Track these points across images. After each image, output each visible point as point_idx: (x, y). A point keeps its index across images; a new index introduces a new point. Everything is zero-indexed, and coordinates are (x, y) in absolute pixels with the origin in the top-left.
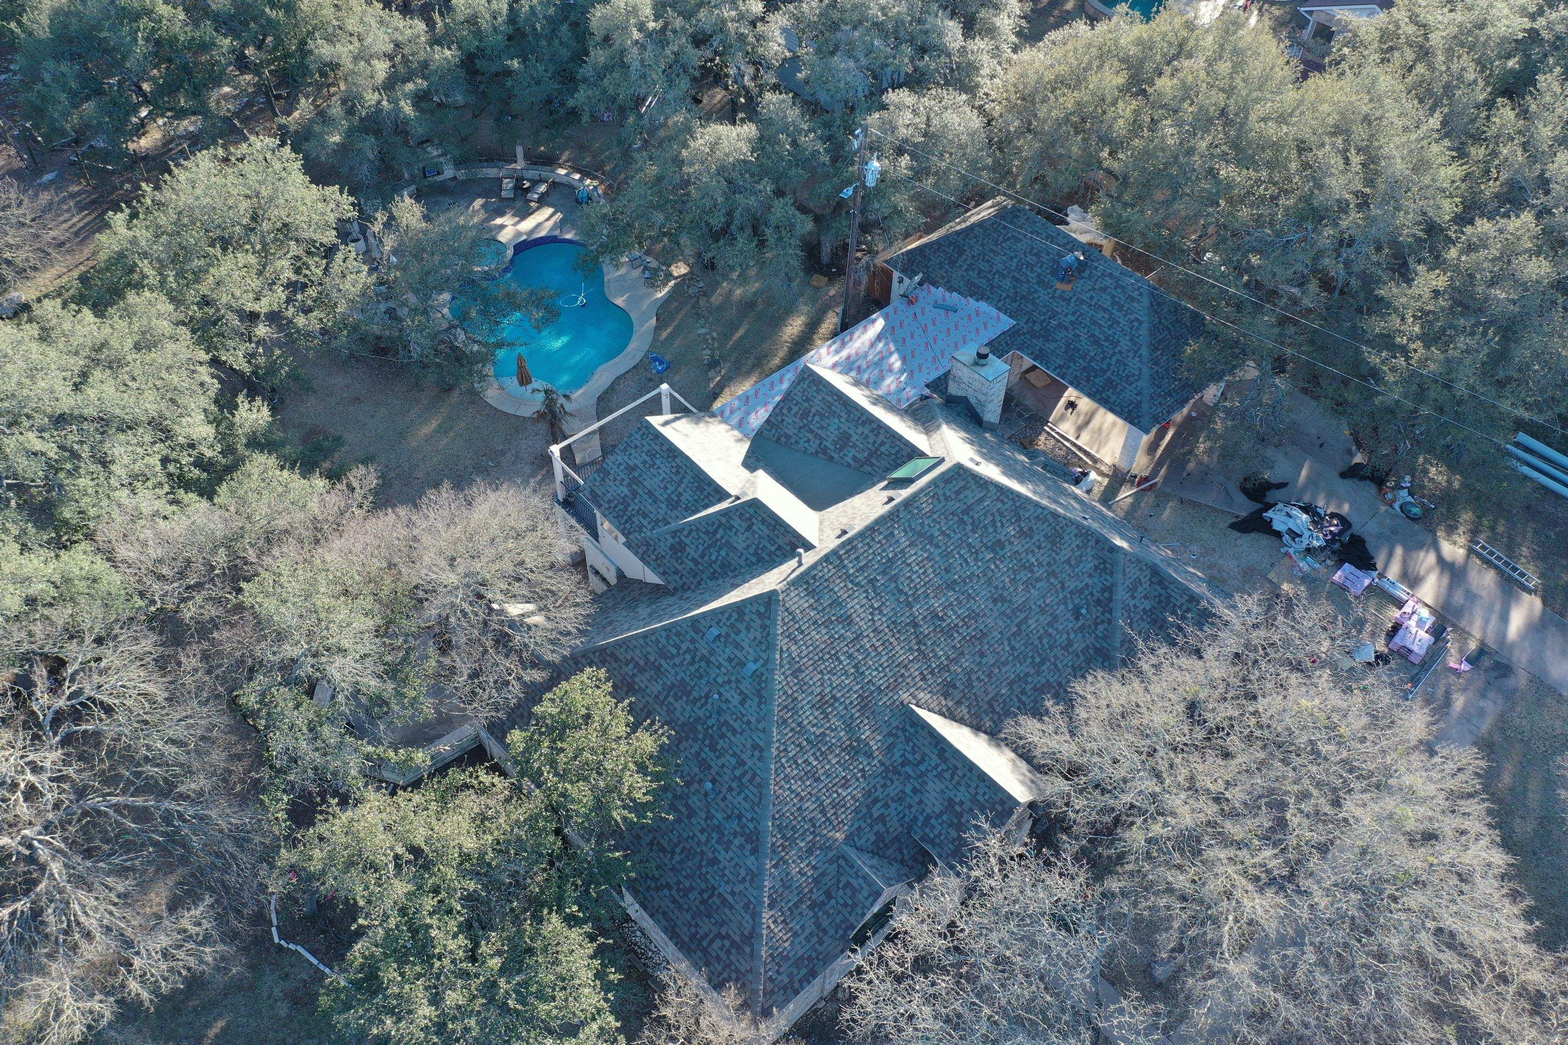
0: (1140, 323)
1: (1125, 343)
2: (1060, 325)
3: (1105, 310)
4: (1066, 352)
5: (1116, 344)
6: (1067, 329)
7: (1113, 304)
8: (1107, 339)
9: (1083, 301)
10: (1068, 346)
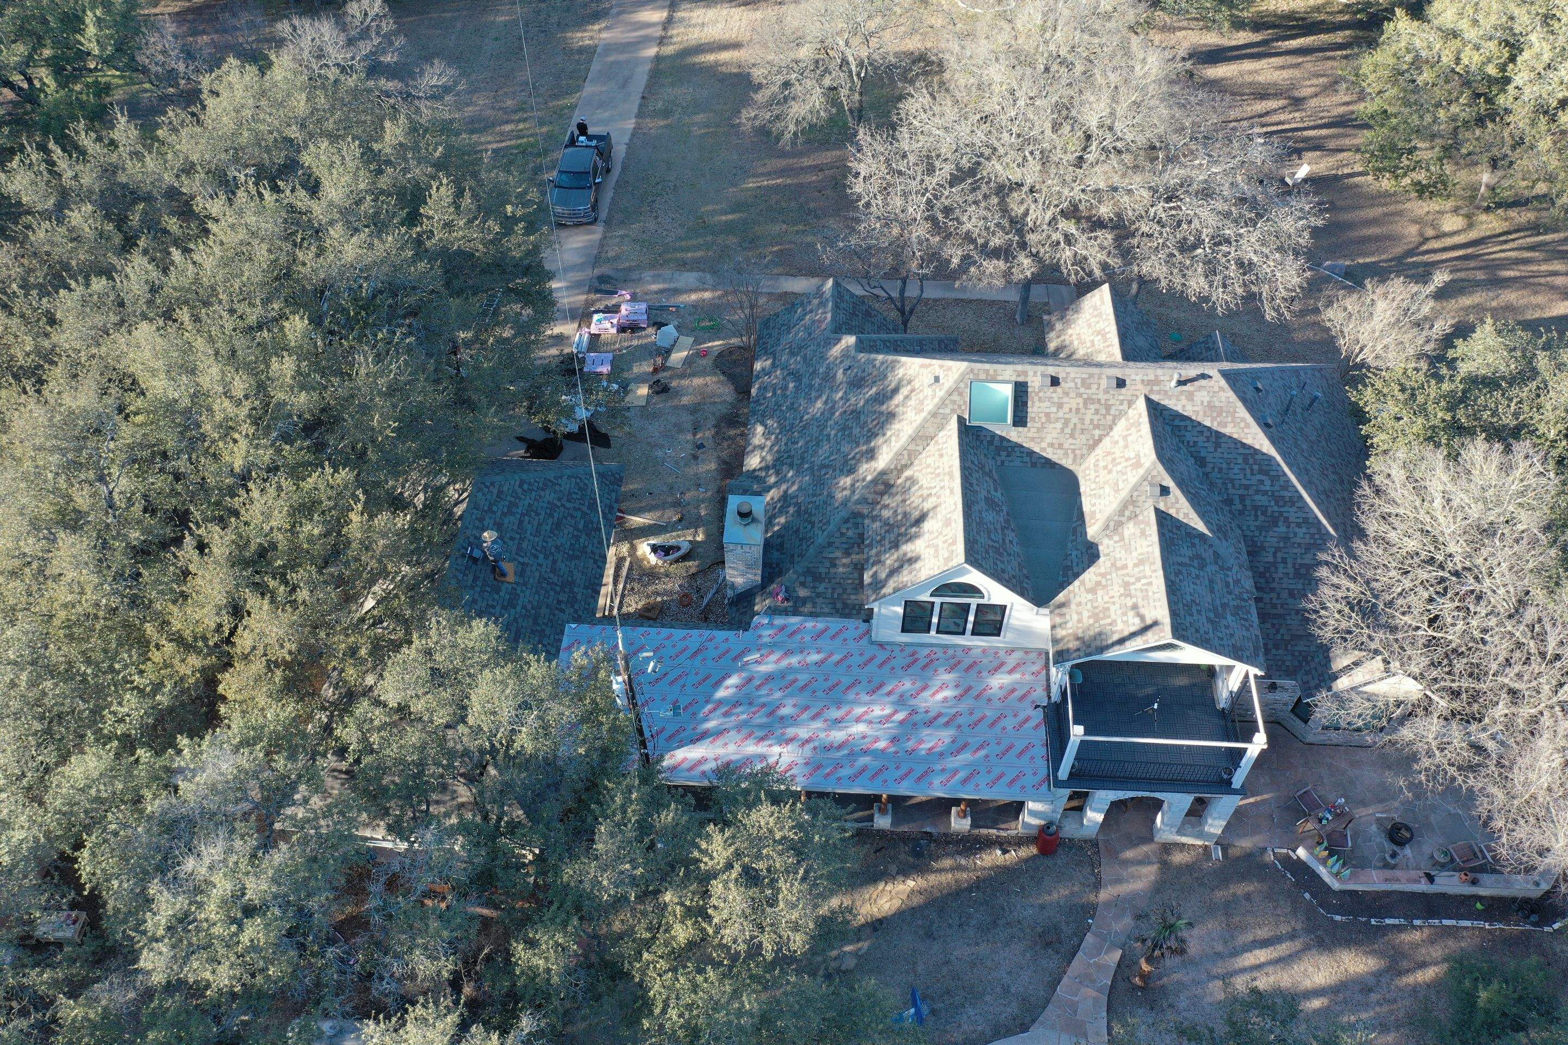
0: (522, 482)
1: (549, 496)
2: (553, 571)
3: (521, 522)
4: (578, 558)
5: (552, 507)
6: (554, 562)
7: (513, 514)
8: (551, 515)
9: (519, 549)
10: (572, 558)
